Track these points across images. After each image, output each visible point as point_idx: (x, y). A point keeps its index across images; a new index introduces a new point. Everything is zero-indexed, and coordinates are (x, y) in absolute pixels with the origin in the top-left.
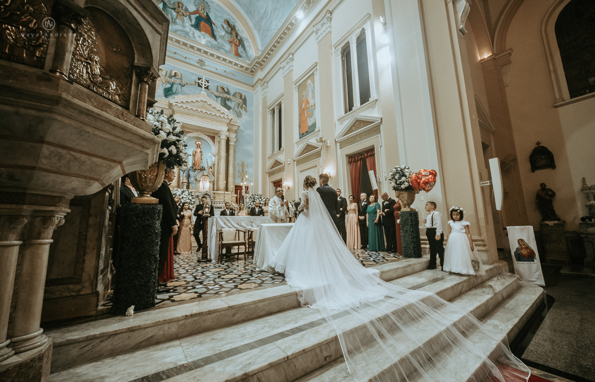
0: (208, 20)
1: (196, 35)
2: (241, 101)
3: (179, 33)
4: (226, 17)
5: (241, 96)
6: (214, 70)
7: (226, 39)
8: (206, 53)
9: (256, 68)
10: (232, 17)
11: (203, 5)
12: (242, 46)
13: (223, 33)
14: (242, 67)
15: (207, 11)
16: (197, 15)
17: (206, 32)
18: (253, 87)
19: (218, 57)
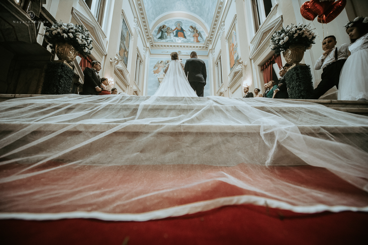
0: (182, 30)
1: (176, 40)
3: (169, 42)
4: (191, 24)
6: (186, 54)
7: (191, 36)
8: (181, 46)
9: (208, 44)
10: (194, 23)
11: (179, 24)
12: (200, 36)
13: (189, 33)
14: (200, 47)
15: (181, 26)
16: (177, 30)
17: (181, 36)
18: (208, 56)
19: (187, 46)
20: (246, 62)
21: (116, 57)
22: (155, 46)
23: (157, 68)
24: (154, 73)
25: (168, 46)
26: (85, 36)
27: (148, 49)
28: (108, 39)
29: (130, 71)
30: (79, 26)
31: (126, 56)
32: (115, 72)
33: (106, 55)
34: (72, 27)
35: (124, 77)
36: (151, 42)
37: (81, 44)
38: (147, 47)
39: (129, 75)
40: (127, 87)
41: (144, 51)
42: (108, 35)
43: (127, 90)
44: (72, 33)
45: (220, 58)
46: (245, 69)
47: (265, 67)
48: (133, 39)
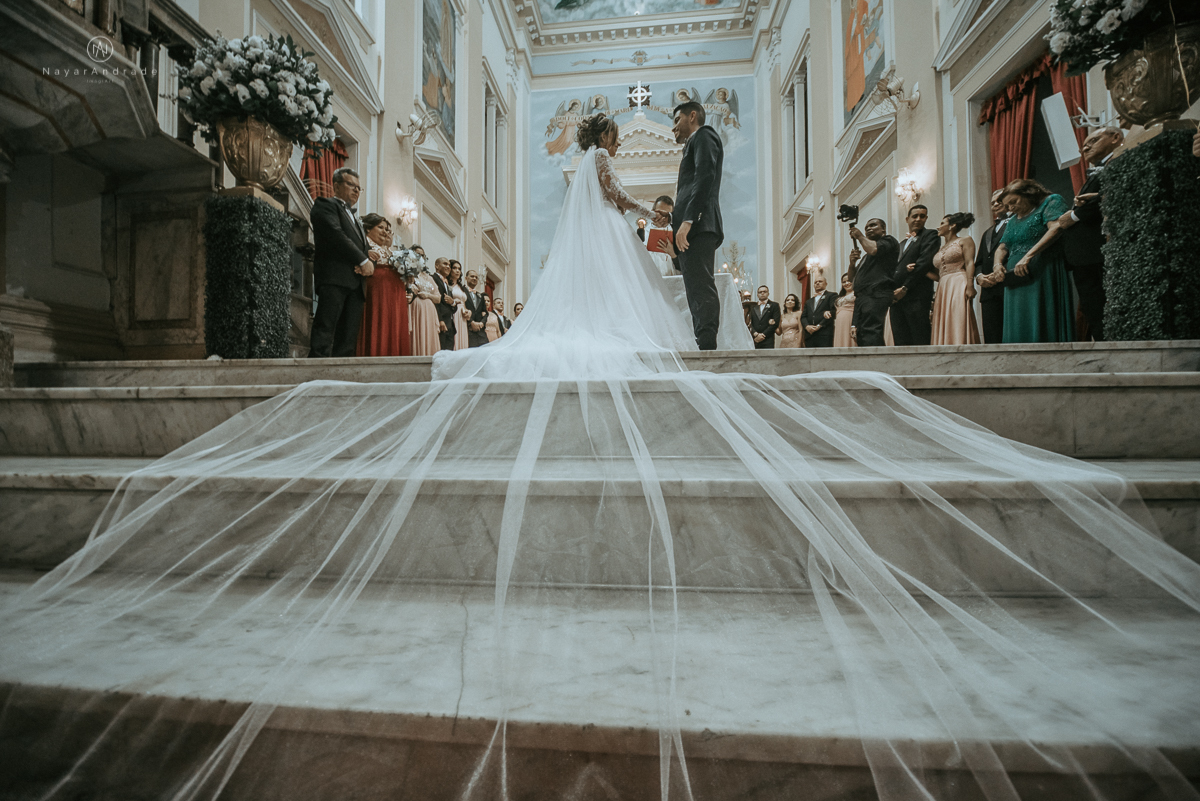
1: (626, 5)
2: (725, 106)
3: (597, 16)
5: (725, 94)
6: (666, 62)
8: (645, 30)
9: (753, 9)
14: (722, 24)
18: (751, 61)
19: (670, 28)
20: (916, 87)
21: (415, 117)
22: (548, 39)
23: (558, 132)
24: (551, 153)
25: (595, 35)
26: (306, 78)
27: (522, 56)
28: (380, 46)
29: (464, 160)
30: (281, 41)
31: (448, 101)
32: (418, 174)
33: (382, 112)
34: (259, 51)
35: (447, 185)
36: (531, 28)
37: (298, 116)
38: (519, 52)
39: (465, 173)
40: (462, 218)
41: (509, 69)
42: (379, 33)
43: (462, 232)
44: (263, 76)
45: (804, 68)
46: (911, 117)
47: (1002, 107)
48: (466, 27)
